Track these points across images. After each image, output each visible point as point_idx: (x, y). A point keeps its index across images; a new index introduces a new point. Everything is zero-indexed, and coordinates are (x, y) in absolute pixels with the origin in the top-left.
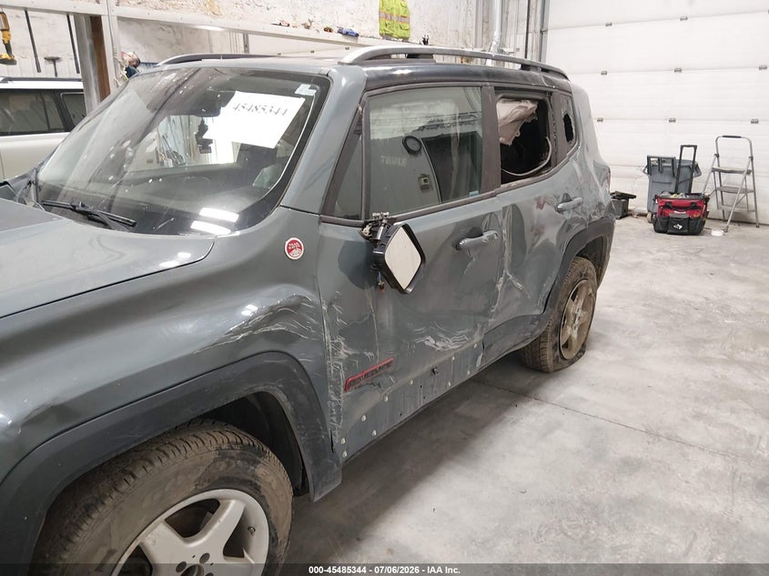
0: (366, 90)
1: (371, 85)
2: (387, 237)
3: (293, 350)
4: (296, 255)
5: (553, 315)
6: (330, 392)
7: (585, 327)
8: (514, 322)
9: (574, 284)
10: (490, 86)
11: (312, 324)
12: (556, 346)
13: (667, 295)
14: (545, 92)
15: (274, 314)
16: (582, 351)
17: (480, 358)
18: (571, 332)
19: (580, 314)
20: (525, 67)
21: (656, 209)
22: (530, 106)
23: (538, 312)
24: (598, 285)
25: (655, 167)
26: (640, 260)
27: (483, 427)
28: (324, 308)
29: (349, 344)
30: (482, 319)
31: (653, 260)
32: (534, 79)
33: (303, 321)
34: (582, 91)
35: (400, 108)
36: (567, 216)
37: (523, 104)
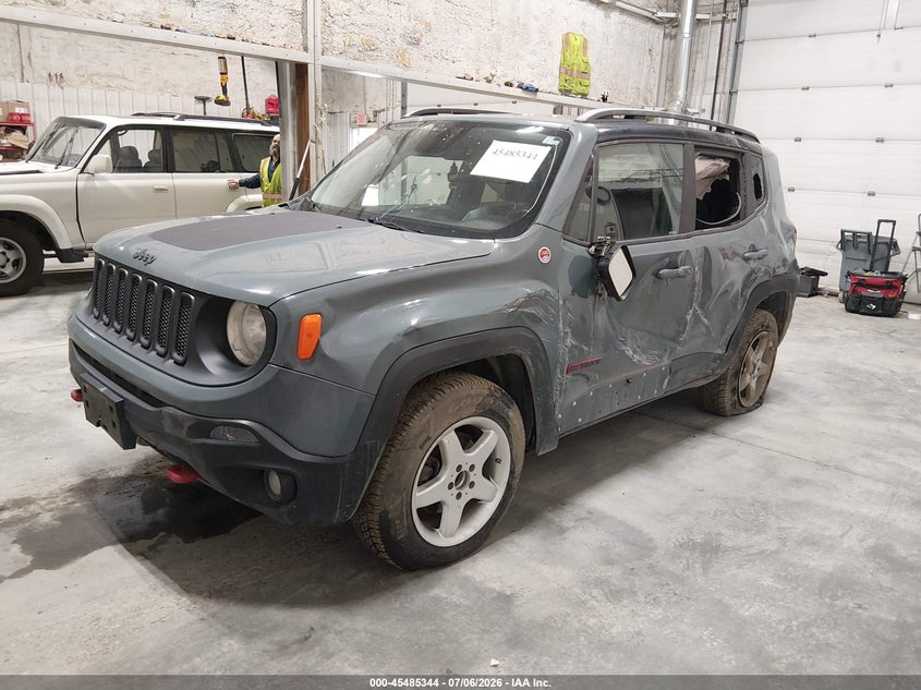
0: (598, 142)
1: (600, 139)
2: (611, 253)
3: (538, 329)
4: (546, 260)
5: (735, 358)
6: (558, 370)
7: (765, 379)
8: (698, 356)
9: (756, 332)
10: (691, 144)
11: (551, 313)
12: (734, 390)
13: (851, 366)
14: (738, 153)
15: (531, 300)
16: (760, 402)
17: (667, 380)
18: (750, 380)
19: (759, 364)
20: (720, 129)
21: (848, 288)
22: (724, 164)
23: (720, 352)
24: (779, 342)
25: (849, 242)
26: (827, 335)
27: (664, 448)
28: (561, 302)
29: (574, 336)
30: (672, 344)
31: (841, 336)
32: (729, 141)
33: (546, 310)
34: (773, 154)
35: (619, 158)
36: (753, 265)
37: (717, 162)
